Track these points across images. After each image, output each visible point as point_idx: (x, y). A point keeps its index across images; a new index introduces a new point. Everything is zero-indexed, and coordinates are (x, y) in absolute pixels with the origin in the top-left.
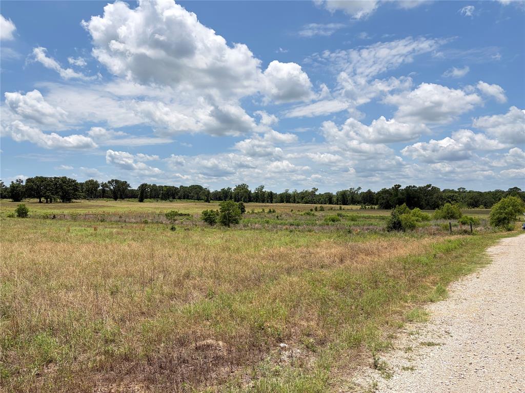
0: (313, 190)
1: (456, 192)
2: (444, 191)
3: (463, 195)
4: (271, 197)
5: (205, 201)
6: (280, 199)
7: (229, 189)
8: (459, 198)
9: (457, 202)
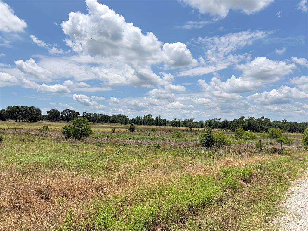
0: (191, 119)
1: (281, 122)
2: (274, 122)
3: (285, 124)
4: (165, 123)
5: (125, 124)
6: (171, 124)
7: (140, 117)
8: (283, 126)
9: (282, 128)
